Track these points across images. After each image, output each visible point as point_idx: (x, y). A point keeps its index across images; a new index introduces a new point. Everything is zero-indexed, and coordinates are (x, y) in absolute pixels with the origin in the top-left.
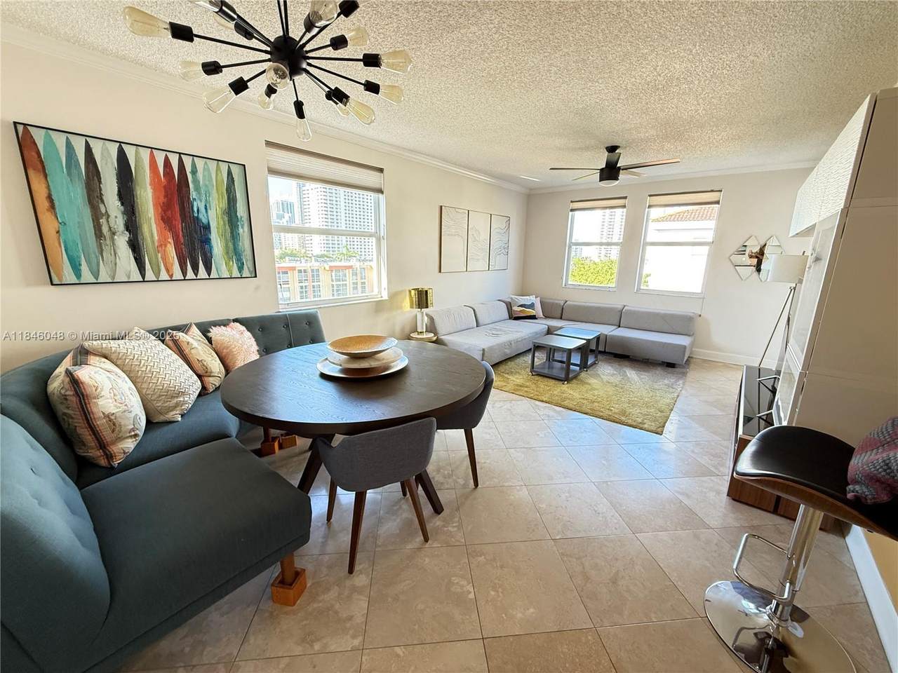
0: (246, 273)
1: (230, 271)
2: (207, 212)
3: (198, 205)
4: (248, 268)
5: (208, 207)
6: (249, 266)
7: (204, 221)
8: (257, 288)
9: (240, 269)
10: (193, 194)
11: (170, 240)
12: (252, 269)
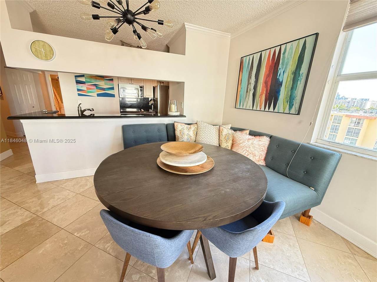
0: (293, 111)
1: (284, 109)
2: (283, 75)
3: (280, 71)
4: (295, 108)
5: (285, 72)
6: (296, 107)
7: (281, 80)
8: (300, 122)
9: (290, 108)
10: (280, 66)
11: (264, 92)
12: (297, 109)
